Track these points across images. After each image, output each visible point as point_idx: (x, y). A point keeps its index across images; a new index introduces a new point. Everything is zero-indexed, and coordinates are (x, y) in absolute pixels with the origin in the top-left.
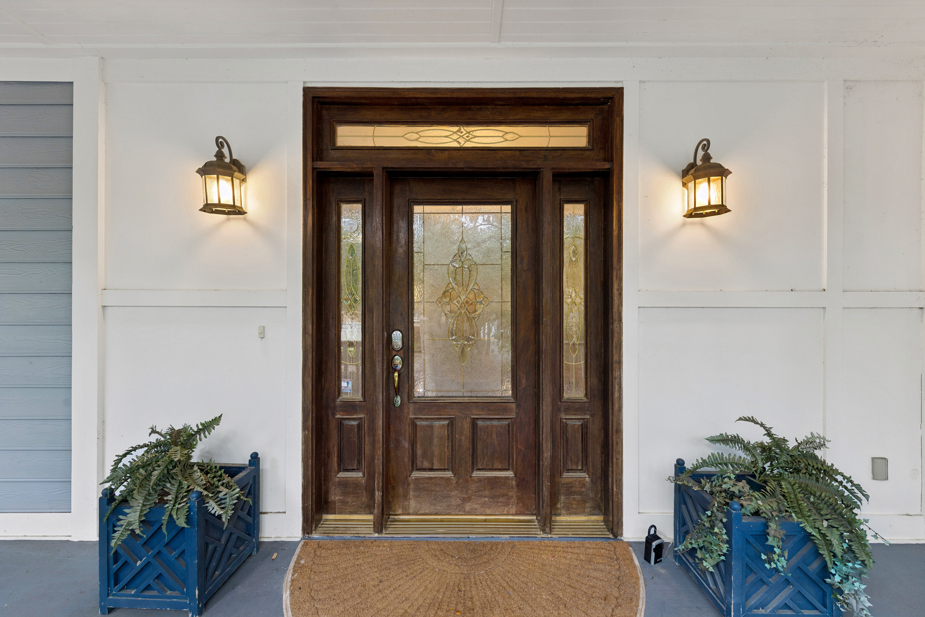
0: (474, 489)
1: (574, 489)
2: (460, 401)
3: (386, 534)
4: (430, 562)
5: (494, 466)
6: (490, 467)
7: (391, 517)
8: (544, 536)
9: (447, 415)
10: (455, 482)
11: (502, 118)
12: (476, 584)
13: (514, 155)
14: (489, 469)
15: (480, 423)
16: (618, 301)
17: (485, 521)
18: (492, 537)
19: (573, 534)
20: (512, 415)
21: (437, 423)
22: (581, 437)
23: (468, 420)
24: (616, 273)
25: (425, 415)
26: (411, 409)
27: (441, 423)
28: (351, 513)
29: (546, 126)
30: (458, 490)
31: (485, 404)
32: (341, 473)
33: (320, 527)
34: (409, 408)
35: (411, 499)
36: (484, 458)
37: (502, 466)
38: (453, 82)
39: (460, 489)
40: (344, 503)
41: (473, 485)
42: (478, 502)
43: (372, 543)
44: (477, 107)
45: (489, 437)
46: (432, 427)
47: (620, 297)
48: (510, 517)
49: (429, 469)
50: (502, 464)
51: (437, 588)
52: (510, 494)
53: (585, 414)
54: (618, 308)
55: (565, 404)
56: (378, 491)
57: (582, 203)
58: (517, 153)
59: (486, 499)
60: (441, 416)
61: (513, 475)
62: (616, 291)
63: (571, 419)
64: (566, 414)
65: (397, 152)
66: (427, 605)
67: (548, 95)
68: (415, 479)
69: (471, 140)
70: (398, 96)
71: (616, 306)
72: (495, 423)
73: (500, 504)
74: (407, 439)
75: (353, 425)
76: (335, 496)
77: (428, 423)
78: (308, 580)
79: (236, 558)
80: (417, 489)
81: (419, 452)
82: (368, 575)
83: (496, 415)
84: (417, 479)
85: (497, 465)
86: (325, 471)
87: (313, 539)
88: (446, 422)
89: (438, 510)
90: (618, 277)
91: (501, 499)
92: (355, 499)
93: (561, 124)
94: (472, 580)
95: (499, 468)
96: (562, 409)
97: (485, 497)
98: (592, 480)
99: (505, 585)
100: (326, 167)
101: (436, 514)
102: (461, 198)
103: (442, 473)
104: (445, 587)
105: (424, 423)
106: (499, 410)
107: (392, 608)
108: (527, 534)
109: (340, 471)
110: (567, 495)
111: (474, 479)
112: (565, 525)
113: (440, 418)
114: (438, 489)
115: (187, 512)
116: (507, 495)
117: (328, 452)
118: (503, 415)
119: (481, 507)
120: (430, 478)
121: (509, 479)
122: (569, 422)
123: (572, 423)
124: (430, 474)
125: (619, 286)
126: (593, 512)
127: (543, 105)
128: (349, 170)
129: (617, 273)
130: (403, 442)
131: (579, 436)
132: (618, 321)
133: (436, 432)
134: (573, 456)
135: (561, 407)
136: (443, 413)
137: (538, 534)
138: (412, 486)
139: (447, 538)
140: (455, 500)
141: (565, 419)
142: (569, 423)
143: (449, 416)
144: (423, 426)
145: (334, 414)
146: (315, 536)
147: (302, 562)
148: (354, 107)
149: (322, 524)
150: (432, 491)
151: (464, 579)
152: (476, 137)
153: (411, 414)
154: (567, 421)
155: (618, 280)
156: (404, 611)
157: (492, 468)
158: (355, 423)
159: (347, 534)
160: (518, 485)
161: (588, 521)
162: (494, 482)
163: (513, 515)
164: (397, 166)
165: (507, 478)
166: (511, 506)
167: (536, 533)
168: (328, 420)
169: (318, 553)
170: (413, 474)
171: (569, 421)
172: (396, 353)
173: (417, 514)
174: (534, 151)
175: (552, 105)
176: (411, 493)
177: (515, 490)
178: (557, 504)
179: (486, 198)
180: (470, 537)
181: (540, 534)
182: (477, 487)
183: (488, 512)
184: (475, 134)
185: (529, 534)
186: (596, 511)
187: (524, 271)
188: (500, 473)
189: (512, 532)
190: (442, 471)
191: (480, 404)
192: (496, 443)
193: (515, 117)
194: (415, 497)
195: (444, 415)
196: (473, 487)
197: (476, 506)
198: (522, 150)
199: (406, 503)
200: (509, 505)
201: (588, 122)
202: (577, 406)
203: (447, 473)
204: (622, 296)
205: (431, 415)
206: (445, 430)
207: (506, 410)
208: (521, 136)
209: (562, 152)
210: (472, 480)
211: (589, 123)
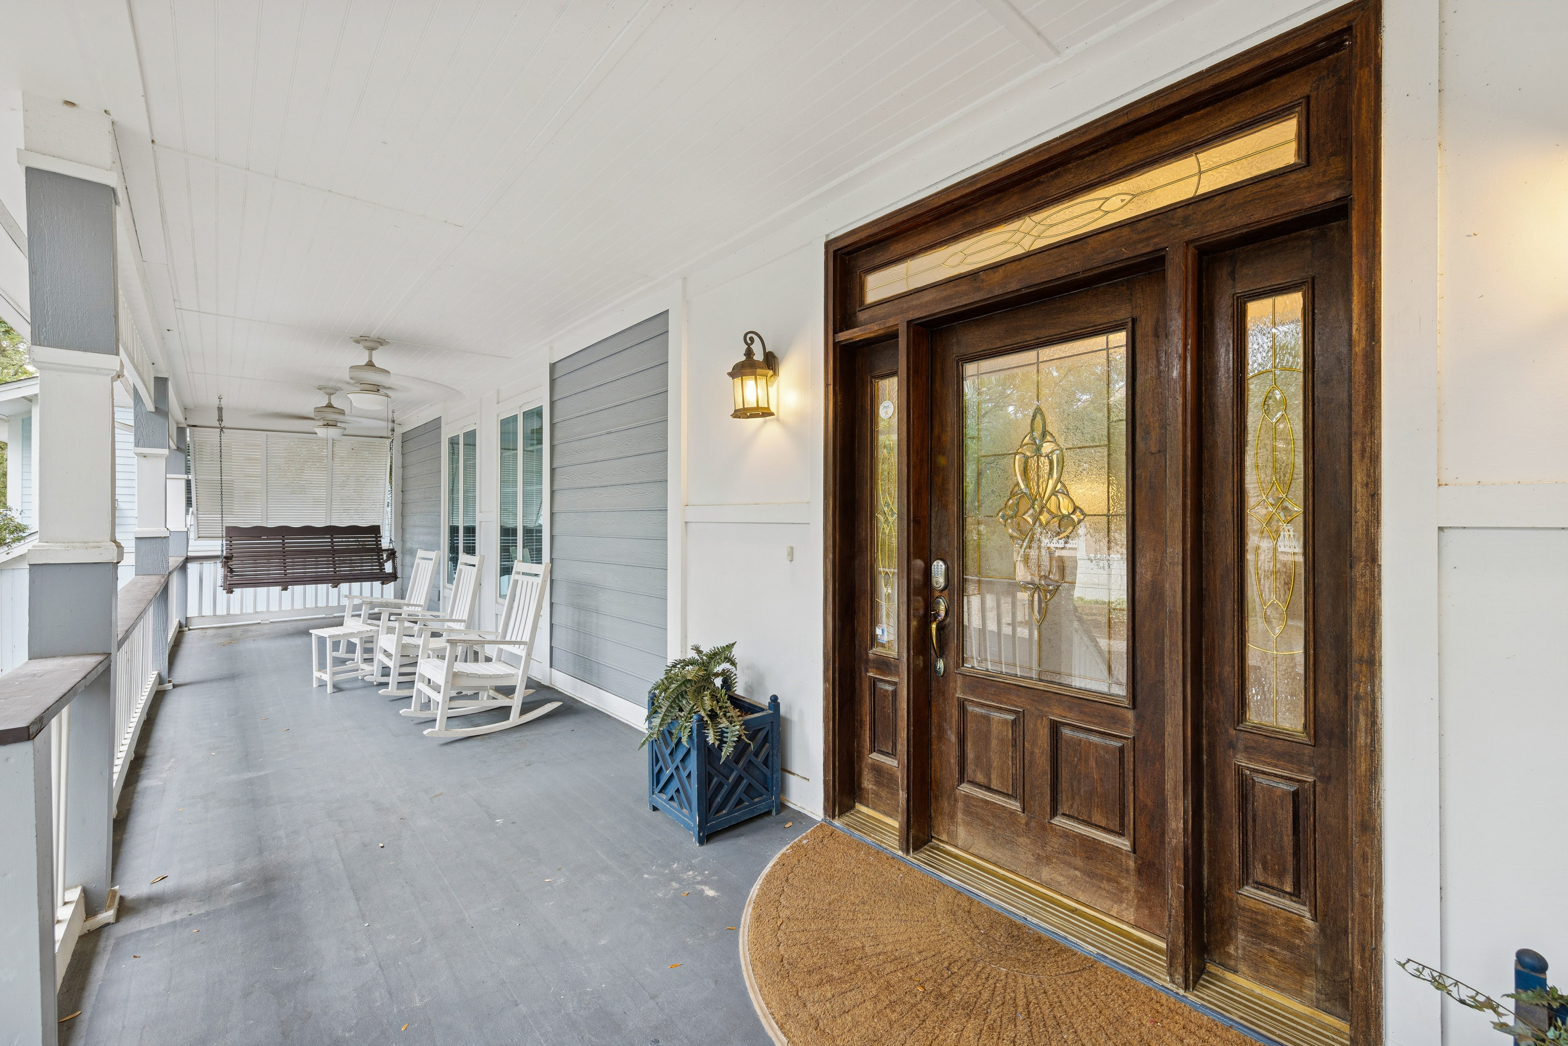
0: (1056, 846)
1: (1271, 930)
2: (1029, 686)
3: (913, 857)
4: (939, 916)
5: (1093, 819)
6: (1085, 818)
7: (933, 840)
8: (1169, 986)
9: (1011, 705)
10: (1024, 821)
11: (1096, 176)
12: (978, 976)
13: (1118, 238)
14: (1084, 821)
15: (1066, 732)
16: (1367, 512)
17: (1074, 911)
18: (1065, 938)
19: (1242, 1018)
20: (1126, 732)
21: (996, 715)
22: (1290, 819)
23: (1046, 722)
24: (1359, 445)
25: (978, 697)
26: (959, 683)
27: (1002, 716)
28: (885, 813)
29: (1192, 155)
30: (1029, 838)
31: (1076, 701)
32: (874, 754)
33: (847, 816)
34: (956, 681)
35: (960, 825)
36: (1073, 798)
37: (1107, 823)
38: (1003, 153)
39: (1032, 837)
40: (876, 794)
41: (1054, 840)
42: (1063, 873)
43: (888, 859)
44: (1049, 174)
45: (1083, 763)
46: (989, 720)
47: (1373, 501)
48: (1125, 927)
49: (985, 787)
50: (1108, 819)
51: (921, 948)
52: (1125, 882)
53: (1302, 772)
54: (1367, 530)
55: (1247, 735)
56: (902, 790)
57: (1295, 291)
58: (1126, 231)
59: (1078, 873)
60: (1001, 704)
61: (1129, 849)
62: (1359, 489)
63: (1264, 773)
64: (1250, 759)
65: (933, 290)
66: (893, 957)
67: (1176, 98)
68: (965, 796)
69: (1044, 234)
70: (925, 210)
71: (1359, 525)
72: (1095, 739)
73: (1104, 893)
74: (954, 729)
75: (887, 691)
76: (868, 783)
77: (983, 711)
78: (796, 862)
79: (747, 807)
80: (967, 812)
81: (971, 755)
82: (856, 890)
83: (1095, 724)
84: (967, 797)
85: (1097, 818)
86: (858, 745)
87: (833, 825)
88: (1011, 717)
89: (999, 858)
90: (1367, 454)
91: (1104, 885)
92: (889, 796)
93: (1225, 139)
94: (978, 969)
95: (1100, 824)
96: (1240, 745)
97: (1076, 869)
98: (1322, 930)
99: (1021, 1002)
100: (847, 337)
101: (995, 864)
102: (1033, 338)
103: (1004, 799)
104: (933, 953)
105: (978, 710)
106: (1101, 717)
107: (852, 935)
108: (1137, 966)
109: (874, 751)
110: (1253, 937)
111: (1055, 829)
112: (1239, 996)
113: (1000, 708)
114: (997, 824)
115: (690, 732)
116: (1118, 883)
117: (861, 720)
118: (1109, 728)
119: (1069, 884)
120: (986, 802)
121: (1122, 854)
122: (1259, 778)
123: (1267, 782)
124: (986, 795)
125: (1368, 476)
126: (1327, 1004)
127: (1178, 116)
128: (872, 335)
129: (1363, 443)
130: (949, 732)
131: (1286, 816)
132: (1366, 561)
133: (995, 729)
134: (1269, 857)
135: (1237, 740)
136: (1005, 700)
137: (1159, 978)
138: (960, 805)
139: (992, 902)
140: (1025, 854)
141: (1248, 769)
142: (1260, 780)
143: (1013, 707)
144: (976, 715)
145: (867, 671)
146: (837, 823)
147: (805, 842)
148: (882, 243)
149: (851, 814)
150: (989, 824)
151: (968, 960)
152: (1052, 226)
153: (959, 691)
154: (1255, 774)
155: (1367, 460)
156: (861, 945)
157: (1089, 820)
158: (890, 688)
159: (870, 836)
160: (1139, 871)
161: (1310, 1019)
162: (1091, 848)
163: (1128, 923)
164: (925, 314)
165: (1117, 850)
166: (1124, 905)
167: (1157, 973)
168: (860, 676)
169: (825, 841)
170: (962, 785)
171: (1261, 776)
172: (939, 594)
173: (967, 851)
174: (1159, 217)
175: (1197, 108)
176: (960, 815)
177: (1133, 878)
178: (1228, 944)
179: (1076, 328)
180: (1028, 919)
181: (1165, 981)
182: (1060, 844)
183: (1082, 898)
184: (1049, 221)
185: (1140, 968)
186: (1334, 1005)
187: (1152, 454)
188: (1104, 835)
189: (1108, 950)
190: (1005, 797)
191: (1066, 698)
192: (1095, 777)
193: (1121, 165)
194: (967, 824)
195: (1005, 704)
196: (1055, 842)
197: (1060, 879)
198: (1133, 222)
199: (952, 828)
200: (1121, 902)
201: (1294, 106)
202: (1278, 746)
203: (1012, 802)
204: (1379, 500)
205: (986, 700)
206: (1008, 731)
207: (1115, 720)
208: (1134, 196)
209: (1224, 197)
210: (1053, 830)
211: (1297, 109)
